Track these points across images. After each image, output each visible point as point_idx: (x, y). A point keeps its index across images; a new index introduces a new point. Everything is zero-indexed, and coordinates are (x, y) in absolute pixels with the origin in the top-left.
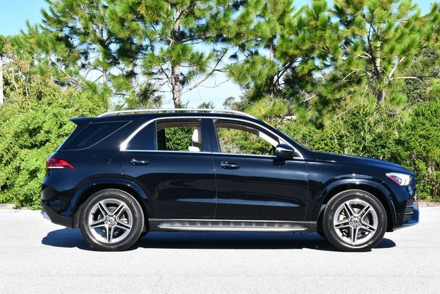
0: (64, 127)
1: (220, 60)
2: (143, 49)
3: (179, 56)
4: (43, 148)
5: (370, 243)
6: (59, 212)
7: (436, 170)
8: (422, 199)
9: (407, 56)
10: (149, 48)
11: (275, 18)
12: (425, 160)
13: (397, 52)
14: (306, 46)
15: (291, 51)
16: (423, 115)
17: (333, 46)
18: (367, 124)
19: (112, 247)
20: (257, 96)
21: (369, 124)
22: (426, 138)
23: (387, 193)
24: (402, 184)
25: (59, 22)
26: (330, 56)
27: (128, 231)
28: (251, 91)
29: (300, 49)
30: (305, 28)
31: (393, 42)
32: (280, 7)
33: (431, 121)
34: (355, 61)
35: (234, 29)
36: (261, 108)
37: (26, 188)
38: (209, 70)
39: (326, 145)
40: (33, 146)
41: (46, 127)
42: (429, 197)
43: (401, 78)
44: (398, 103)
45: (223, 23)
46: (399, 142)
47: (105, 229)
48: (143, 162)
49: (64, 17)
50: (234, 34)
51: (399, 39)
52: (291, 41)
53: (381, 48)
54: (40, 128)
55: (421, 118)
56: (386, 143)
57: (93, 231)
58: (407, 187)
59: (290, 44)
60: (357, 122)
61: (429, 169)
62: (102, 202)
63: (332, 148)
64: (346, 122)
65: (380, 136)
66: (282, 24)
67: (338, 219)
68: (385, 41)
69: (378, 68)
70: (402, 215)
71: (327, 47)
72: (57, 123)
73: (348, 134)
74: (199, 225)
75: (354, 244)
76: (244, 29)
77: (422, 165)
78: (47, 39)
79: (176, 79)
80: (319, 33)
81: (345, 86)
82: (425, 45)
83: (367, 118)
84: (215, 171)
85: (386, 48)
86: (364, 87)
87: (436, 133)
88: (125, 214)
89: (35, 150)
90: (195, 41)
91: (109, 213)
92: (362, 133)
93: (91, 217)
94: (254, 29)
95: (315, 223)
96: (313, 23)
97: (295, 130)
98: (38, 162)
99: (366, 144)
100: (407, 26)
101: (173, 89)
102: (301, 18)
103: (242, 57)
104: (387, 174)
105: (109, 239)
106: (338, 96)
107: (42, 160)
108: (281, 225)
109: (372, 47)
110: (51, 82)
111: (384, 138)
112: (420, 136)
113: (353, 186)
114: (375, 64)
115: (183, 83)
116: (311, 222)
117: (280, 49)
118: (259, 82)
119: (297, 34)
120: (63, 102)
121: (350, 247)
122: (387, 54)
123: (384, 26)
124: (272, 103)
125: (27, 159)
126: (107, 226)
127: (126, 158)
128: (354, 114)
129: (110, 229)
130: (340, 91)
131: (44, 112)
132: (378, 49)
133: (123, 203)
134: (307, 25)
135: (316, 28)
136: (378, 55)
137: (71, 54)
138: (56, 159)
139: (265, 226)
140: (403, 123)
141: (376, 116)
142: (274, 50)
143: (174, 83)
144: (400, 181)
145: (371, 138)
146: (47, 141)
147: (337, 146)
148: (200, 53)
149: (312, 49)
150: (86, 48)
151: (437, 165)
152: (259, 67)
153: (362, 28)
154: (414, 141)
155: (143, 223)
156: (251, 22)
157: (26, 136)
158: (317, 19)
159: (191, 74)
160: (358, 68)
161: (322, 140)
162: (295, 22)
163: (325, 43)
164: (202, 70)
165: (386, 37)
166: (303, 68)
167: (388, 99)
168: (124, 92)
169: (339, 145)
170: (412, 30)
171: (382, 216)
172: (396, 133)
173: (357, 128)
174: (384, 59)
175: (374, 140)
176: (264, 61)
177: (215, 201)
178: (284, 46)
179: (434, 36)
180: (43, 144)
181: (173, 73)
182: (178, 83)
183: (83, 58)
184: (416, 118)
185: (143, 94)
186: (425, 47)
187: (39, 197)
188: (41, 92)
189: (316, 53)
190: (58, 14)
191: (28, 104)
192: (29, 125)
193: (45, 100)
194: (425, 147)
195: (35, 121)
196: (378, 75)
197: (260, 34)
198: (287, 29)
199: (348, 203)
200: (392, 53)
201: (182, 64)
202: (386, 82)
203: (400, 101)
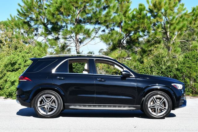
0: (27, 62)
1: (97, 32)
2: (63, 27)
3: (78, 30)
4: (17, 71)
5: (164, 115)
6: (24, 101)
7: (194, 82)
8: (188, 95)
9: (181, 31)
10: (65, 27)
11: (122, 14)
12: (189, 78)
13: (177, 29)
14: (136, 26)
15: (129, 29)
16: (188, 57)
17: (148, 26)
18: (163, 61)
19: (48, 116)
20: (114, 48)
21: (164, 61)
22: (190, 68)
23: (172, 92)
24: (179, 89)
25: (25, 15)
26: (147, 31)
27: (56, 109)
28: (111, 46)
29: (133, 28)
30: (135, 18)
31: (175, 25)
32: (124, 9)
33: (192, 60)
34: (158, 33)
35: (104, 19)
36: (116, 54)
37: (10, 89)
38: (92, 37)
39: (145, 71)
40: (13, 71)
41: (19, 62)
42: (191, 94)
43: (178, 41)
44: (177, 52)
45: (98, 16)
46: (177, 70)
47: (45, 108)
48: (62, 78)
49: (27, 12)
50: (103, 21)
51: (178, 24)
52: (129, 24)
53: (170, 27)
54: (16, 62)
55: (187, 59)
56: (171, 70)
57: (39, 109)
58: (181, 90)
59: (128, 25)
60: (159, 61)
61: (191, 82)
62: (44, 96)
63: (147, 72)
64: (154, 60)
65: (169, 67)
66: (125, 16)
67: (150, 104)
68: (171, 24)
69: (168, 36)
70: (179, 102)
71: (145, 27)
72: (24, 60)
73: (154, 66)
74: (87, 107)
75: (157, 115)
76: (108, 18)
77: (188, 80)
78: (20, 23)
79: (78, 41)
80: (141, 21)
81: (153, 44)
82: (189, 26)
83: (163, 59)
84: (94, 82)
85: (172, 27)
86: (162, 45)
87: (194, 66)
88: (54, 101)
89: (14, 73)
90: (86, 24)
91: (47, 101)
92: (161, 66)
93: (39, 103)
94: (113, 19)
95: (140, 106)
96: (139, 16)
97: (131, 64)
98: (15, 78)
99: (163, 70)
100: (181, 17)
101: (76, 45)
102: (133, 14)
103: (107, 31)
104: (172, 84)
105: (47, 112)
106: (150, 49)
107: (17, 77)
108: (124, 107)
109: (166, 27)
110: (21, 42)
111: (171, 68)
112: (187, 67)
113: (157, 89)
114: (167, 34)
115: (80, 42)
116: (138, 106)
117: (124, 28)
118: (115, 42)
119: (132, 21)
120: (26, 51)
121: (155, 117)
122: (172, 30)
123: (171, 18)
124: (121, 52)
125: (10, 76)
126: (46, 107)
127: (55, 76)
128: (157, 57)
129: (47, 108)
130: (151, 46)
131: (18, 55)
132: (168, 28)
133: (53, 97)
134: (137, 17)
135: (140, 18)
136: (168, 31)
137: (30, 29)
138: (23, 77)
139: (117, 107)
140: (179, 61)
141: (167, 58)
142: (122, 28)
143: (76, 42)
144: (178, 87)
145: (165, 68)
146: (19, 68)
147: (150, 71)
148: (88, 29)
149: (138, 28)
150: (37, 27)
151: (195, 80)
152: (115, 35)
153: (161, 18)
154: (184, 69)
155: (62, 106)
156: (111, 15)
157: (10, 66)
158: (140, 14)
159: (84, 38)
160: (159, 36)
161: (143, 69)
162: (131, 16)
163: (144, 25)
164: (89, 37)
165: (172, 23)
166: (135, 36)
167: (173, 50)
168: (54, 47)
169: (151, 71)
170: (183, 19)
171: (170, 103)
172: (176, 65)
173: (159, 63)
174: (171, 32)
175: (166, 69)
176: (117, 33)
177: (95, 96)
178: (126, 26)
179: (193, 22)
180: (17, 69)
181: (76, 38)
182: (78, 43)
183: (35, 31)
184: (185, 59)
185: (62, 48)
186: (189, 27)
187: (15, 94)
188: (16, 46)
189: (141, 29)
190: (24, 12)
191: (11, 52)
192: (11, 61)
193: (18, 50)
194: (189, 72)
195: (14, 59)
196: (168, 39)
197: (115, 21)
198: (127, 19)
199: (154, 97)
200: (174, 30)
201: (80, 34)
202: (172, 43)
203: (178, 51)
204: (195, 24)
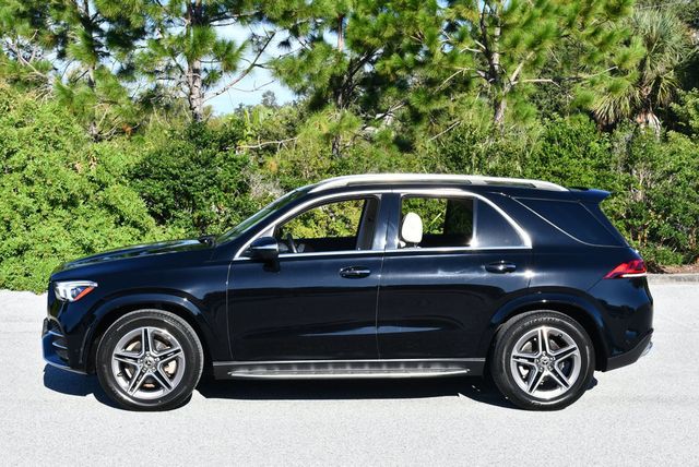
1: (261, 51)
3: (194, 46)
9: (538, 51)
13: (523, 46)
14: (389, 32)
15: (368, 40)
16: (559, 141)
17: (428, 33)
18: (474, 154)
20: (317, 105)
21: (477, 155)
22: (563, 176)
26: (425, 48)
28: (306, 98)
29: (381, 38)
30: (389, 4)
31: (516, 31)
33: (570, 150)
34: (461, 58)
35: (281, 6)
36: (323, 125)
43: (529, 81)
44: (524, 119)
50: (281, 13)
51: (527, 25)
52: (366, 23)
53: (501, 38)
59: (366, 29)
60: (460, 152)
64: (444, 151)
68: (505, 28)
69: (496, 67)
71: (420, 34)
73: (446, 170)
76: (295, 5)
79: (196, 78)
80: (407, 14)
81: (447, 92)
82: (565, 33)
83: (475, 146)
85: (507, 40)
86: (475, 95)
87: (577, 170)
90: (226, 22)
94: (312, 6)
100: (539, 4)
101: (191, 93)
106: (436, 106)
109: (487, 36)
112: (552, 174)
114: (491, 60)
115: (205, 83)
117: (351, 35)
118: (319, 85)
119: (375, 13)
122: (507, 48)
123: (505, 4)
124: (339, 115)
128: (457, 139)
130: (438, 100)
132: (497, 39)
135: (405, 6)
136: (497, 49)
137: (40, 38)
140: (529, 151)
141: (490, 143)
143: (192, 84)
148: (228, 42)
149: (398, 37)
152: (318, 61)
153: (471, 9)
160: (466, 67)
163: (417, 28)
164: (230, 67)
165: (507, 22)
166: (384, 65)
170: (546, 10)
172: (518, 168)
173: (460, 160)
174: (503, 54)
176: (329, 49)
178: (357, 31)
179: (579, 20)
182: (198, 85)
184: (549, 145)
185: (143, 103)
186: (565, 36)
189: (406, 41)
196: (495, 76)
197: (320, 13)
198: (362, 7)
200: (514, 46)
202: (507, 89)
203: (527, 116)
204: (583, 27)
